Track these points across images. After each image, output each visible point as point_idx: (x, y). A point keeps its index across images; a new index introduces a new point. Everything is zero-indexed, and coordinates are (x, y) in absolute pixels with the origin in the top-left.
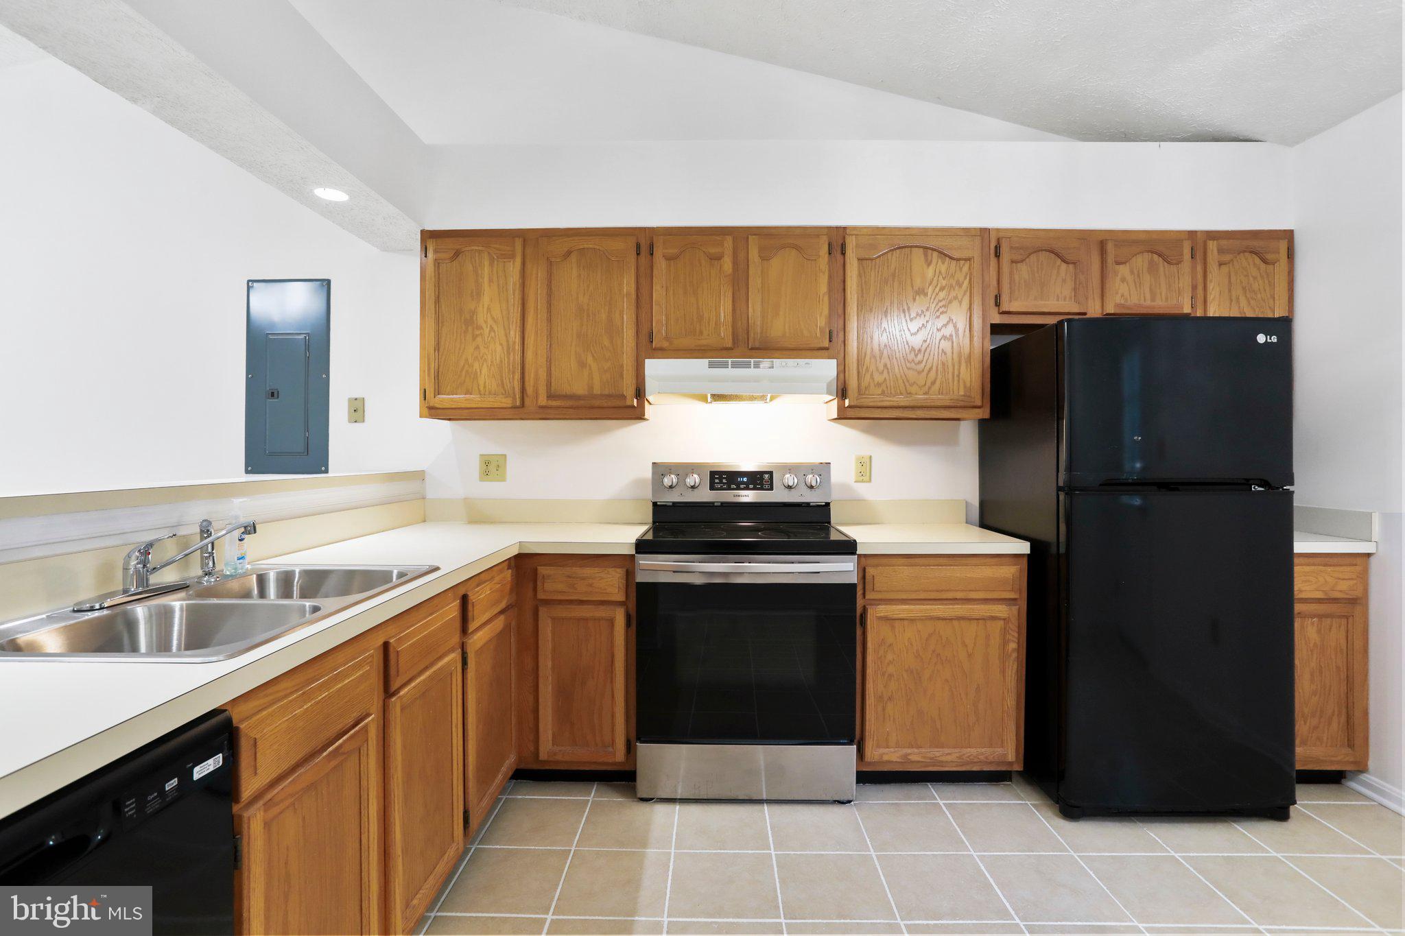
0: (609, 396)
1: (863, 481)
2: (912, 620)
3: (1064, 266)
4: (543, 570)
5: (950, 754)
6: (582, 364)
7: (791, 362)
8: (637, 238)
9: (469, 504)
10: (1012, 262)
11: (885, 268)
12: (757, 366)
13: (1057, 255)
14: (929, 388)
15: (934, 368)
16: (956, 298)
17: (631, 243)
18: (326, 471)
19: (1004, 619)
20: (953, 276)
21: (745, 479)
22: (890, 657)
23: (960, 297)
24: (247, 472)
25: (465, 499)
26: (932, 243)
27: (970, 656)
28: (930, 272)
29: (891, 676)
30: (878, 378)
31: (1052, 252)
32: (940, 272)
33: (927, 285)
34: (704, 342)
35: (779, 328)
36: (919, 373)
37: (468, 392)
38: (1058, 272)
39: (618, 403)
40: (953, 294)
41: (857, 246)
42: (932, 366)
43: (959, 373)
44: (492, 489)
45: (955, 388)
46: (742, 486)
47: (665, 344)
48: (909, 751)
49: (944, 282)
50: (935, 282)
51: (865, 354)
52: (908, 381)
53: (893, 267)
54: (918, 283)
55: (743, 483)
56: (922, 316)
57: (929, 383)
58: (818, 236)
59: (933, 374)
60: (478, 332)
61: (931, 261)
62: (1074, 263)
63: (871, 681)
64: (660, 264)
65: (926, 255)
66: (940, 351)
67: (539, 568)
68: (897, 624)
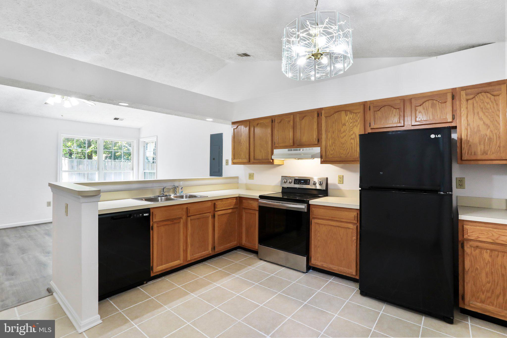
0: (266, 159)
1: (340, 183)
2: (325, 225)
3: (395, 110)
4: (244, 201)
5: (335, 267)
6: (261, 151)
7: (308, 148)
8: (272, 118)
9: (246, 184)
10: (374, 111)
11: (333, 119)
12: (300, 150)
13: (391, 106)
14: (347, 155)
15: (349, 148)
16: (355, 126)
17: (270, 120)
18: (222, 176)
19: (352, 229)
20: (354, 119)
21: (303, 181)
22: (319, 235)
23: (357, 125)
24: (210, 176)
25: (246, 183)
26: (347, 109)
27: (342, 239)
28: (347, 118)
29: (319, 240)
30: (332, 152)
31: (389, 106)
32: (350, 118)
33: (346, 122)
34: (286, 144)
35: (305, 139)
36: (344, 150)
37: (239, 159)
38: (392, 112)
39: (268, 161)
40: (354, 124)
41: (325, 113)
42: (348, 148)
43: (357, 150)
44: (251, 182)
45: (356, 155)
46: (302, 183)
47: (277, 145)
48: (323, 263)
49: (351, 121)
50: (349, 121)
51: (328, 145)
52: (340, 153)
53: (336, 118)
54: (343, 122)
55: (302, 182)
56: (345, 132)
57: (347, 153)
58: (314, 112)
59: (348, 150)
60: (241, 145)
61: (347, 115)
62: (399, 109)
63: (313, 241)
64: (276, 124)
65: (346, 113)
66: (350, 143)
67: (243, 200)
68: (320, 225)
